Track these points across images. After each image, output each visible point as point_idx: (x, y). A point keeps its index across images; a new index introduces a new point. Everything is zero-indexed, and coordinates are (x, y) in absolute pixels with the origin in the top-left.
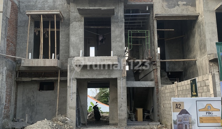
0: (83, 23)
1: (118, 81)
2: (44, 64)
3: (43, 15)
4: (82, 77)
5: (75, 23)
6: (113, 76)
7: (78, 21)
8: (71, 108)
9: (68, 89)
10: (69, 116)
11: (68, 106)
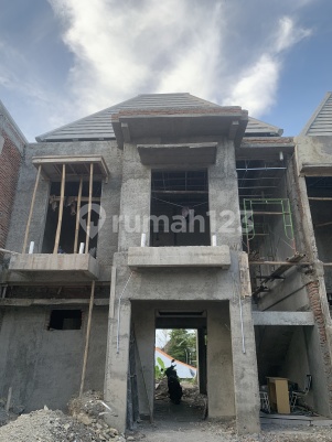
0: (149, 181)
1: (232, 308)
2: (60, 266)
3: (67, 165)
4: (144, 297)
5: (131, 181)
6: (220, 296)
7: (139, 177)
8: (115, 375)
9: (111, 326)
10: (108, 398)
11: (108, 371)
